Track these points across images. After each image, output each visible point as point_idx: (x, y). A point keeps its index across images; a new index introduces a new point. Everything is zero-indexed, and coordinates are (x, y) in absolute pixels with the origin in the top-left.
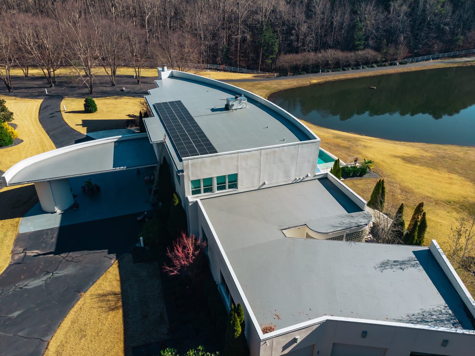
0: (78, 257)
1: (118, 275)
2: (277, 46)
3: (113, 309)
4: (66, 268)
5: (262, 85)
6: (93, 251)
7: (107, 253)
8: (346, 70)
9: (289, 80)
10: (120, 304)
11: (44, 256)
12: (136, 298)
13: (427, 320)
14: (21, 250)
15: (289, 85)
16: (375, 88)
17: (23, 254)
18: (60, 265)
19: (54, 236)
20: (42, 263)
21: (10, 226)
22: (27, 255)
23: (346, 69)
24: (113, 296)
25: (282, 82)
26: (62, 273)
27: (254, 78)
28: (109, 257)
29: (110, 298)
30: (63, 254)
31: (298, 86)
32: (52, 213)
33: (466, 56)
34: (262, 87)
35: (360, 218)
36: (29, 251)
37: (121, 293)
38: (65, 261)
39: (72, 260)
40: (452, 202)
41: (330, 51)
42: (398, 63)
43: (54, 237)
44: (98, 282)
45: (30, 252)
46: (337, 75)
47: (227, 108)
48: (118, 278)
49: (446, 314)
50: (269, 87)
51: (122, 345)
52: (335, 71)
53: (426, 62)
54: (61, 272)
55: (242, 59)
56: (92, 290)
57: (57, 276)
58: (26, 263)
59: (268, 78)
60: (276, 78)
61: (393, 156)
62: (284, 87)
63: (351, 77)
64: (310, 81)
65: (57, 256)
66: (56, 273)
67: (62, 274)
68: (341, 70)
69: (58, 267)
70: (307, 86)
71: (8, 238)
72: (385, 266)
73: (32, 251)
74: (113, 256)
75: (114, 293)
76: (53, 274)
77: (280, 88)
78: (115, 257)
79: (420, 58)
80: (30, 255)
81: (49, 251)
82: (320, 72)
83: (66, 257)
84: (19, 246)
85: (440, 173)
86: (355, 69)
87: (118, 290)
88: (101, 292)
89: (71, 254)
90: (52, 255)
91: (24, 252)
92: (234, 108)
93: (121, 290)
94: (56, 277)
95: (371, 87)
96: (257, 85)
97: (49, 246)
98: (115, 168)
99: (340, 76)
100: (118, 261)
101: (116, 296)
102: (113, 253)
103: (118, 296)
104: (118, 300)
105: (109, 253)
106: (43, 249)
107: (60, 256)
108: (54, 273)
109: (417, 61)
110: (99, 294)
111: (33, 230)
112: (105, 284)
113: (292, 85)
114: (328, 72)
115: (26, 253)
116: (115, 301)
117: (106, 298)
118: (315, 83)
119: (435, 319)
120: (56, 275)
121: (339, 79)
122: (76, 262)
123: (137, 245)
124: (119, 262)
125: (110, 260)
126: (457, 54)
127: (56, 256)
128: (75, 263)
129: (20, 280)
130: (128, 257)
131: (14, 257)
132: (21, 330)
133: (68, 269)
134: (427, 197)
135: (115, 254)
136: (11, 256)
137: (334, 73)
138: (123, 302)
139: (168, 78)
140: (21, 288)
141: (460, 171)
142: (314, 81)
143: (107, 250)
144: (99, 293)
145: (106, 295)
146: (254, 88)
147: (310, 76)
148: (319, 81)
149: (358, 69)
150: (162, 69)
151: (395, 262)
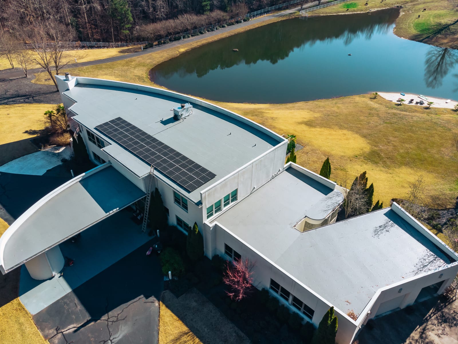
0: (120, 313)
1: (173, 315)
2: (130, 14)
4: (118, 329)
5: (136, 62)
6: (130, 302)
7: (144, 298)
8: (203, 34)
9: (158, 52)
10: (197, 340)
11: (85, 327)
12: (206, 329)
13: (426, 265)
14: (52, 332)
15: (162, 57)
16: (238, 50)
17: (60, 335)
18: (110, 329)
19: (76, 302)
20: (90, 335)
21: (15, 311)
22: (65, 334)
23: (203, 32)
24: (186, 336)
25: (153, 55)
26: (118, 337)
27: (122, 54)
28: (150, 301)
29: (184, 338)
30: (103, 317)
31: (170, 57)
32: (50, 279)
33: (287, 8)
34: (136, 64)
35: (335, 197)
36: (63, 328)
37: (190, 331)
38: (111, 323)
39: (117, 319)
40: (358, 156)
41: (186, 16)
42: (242, 21)
43: (77, 304)
44: (161, 329)
45: (66, 330)
46: (199, 40)
47: (176, 118)
48: (175, 317)
49: (431, 256)
50: (144, 63)
52: (195, 36)
53: (261, 17)
54: (117, 335)
55: (94, 31)
56: (163, 339)
57: (118, 341)
58: (73, 342)
59: (136, 52)
60: (143, 51)
61: (297, 123)
62: (158, 61)
63: (211, 40)
64: (178, 51)
65: (99, 321)
66: (113, 339)
67: (120, 337)
68: (199, 34)
69: (110, 332)
70: (178, 56)
71: (27, 325)
72: (377, 233)
73: (67, 327)
74: (152, 298)
75: (184, 333)
76: (111, 341)
77: (154, 62)
78: (155, 299)
79: (255, 13)
80: (68, 333)
81: (85, 321)
82: (181, 38)
83: (109, 318)
84: (46, 329)
85: (335, 131)
86: (210, 31)
87: (185, 329)
88: (172, 337)
89: (110, 313)
90: (92, 323)
91: (58, 332)
92: (183, 116)
93: (188, 328)
94: (116, 342)
95: (234, 50)
96: (131, 63)
97: (80, 315)
98: (108, 213)
99: (202, 41)
100: (162, 301)
101: (188, 335)
102: (150, 296)
103: (189, 334)
104: (194, 338)
105: (147, 297)
106: (77, 321)
107: (101, 320)
108: (111, 339)
109: (254, 16)
110: (173, 340)
111: (46, 306)
112: (168, 328)
113: (164, 58)
114: (189, 37)
115: (62, 332)
116: (191, 340)
117: (181, 341)
118: (183, 52)
119: (428, 262)
120: (116, 340)
121: (202, 44)
122: (123, 319)
123: (166, 279)
124: (164, 303)
125: (153, 304)
126: (281, 7)
127: (97, 322)
128: (122, 321)
130: (167, 294)
131: (53, 342)
133: (121, 329)
134: (342, 156)
135: (153, 296)
136: (48, 342)
137: (194, 37)
138: (198, 337)
139: (75, 86)
141: (346, 126)
142: (182, 50)
143: (142, 296)
144: (170, 339)
145: (179, 338)
146: (130, 67)
147: (175, 45)
148: (186, 49)
149: (213, 30)
150: (66, 78)
151: (380, 227)
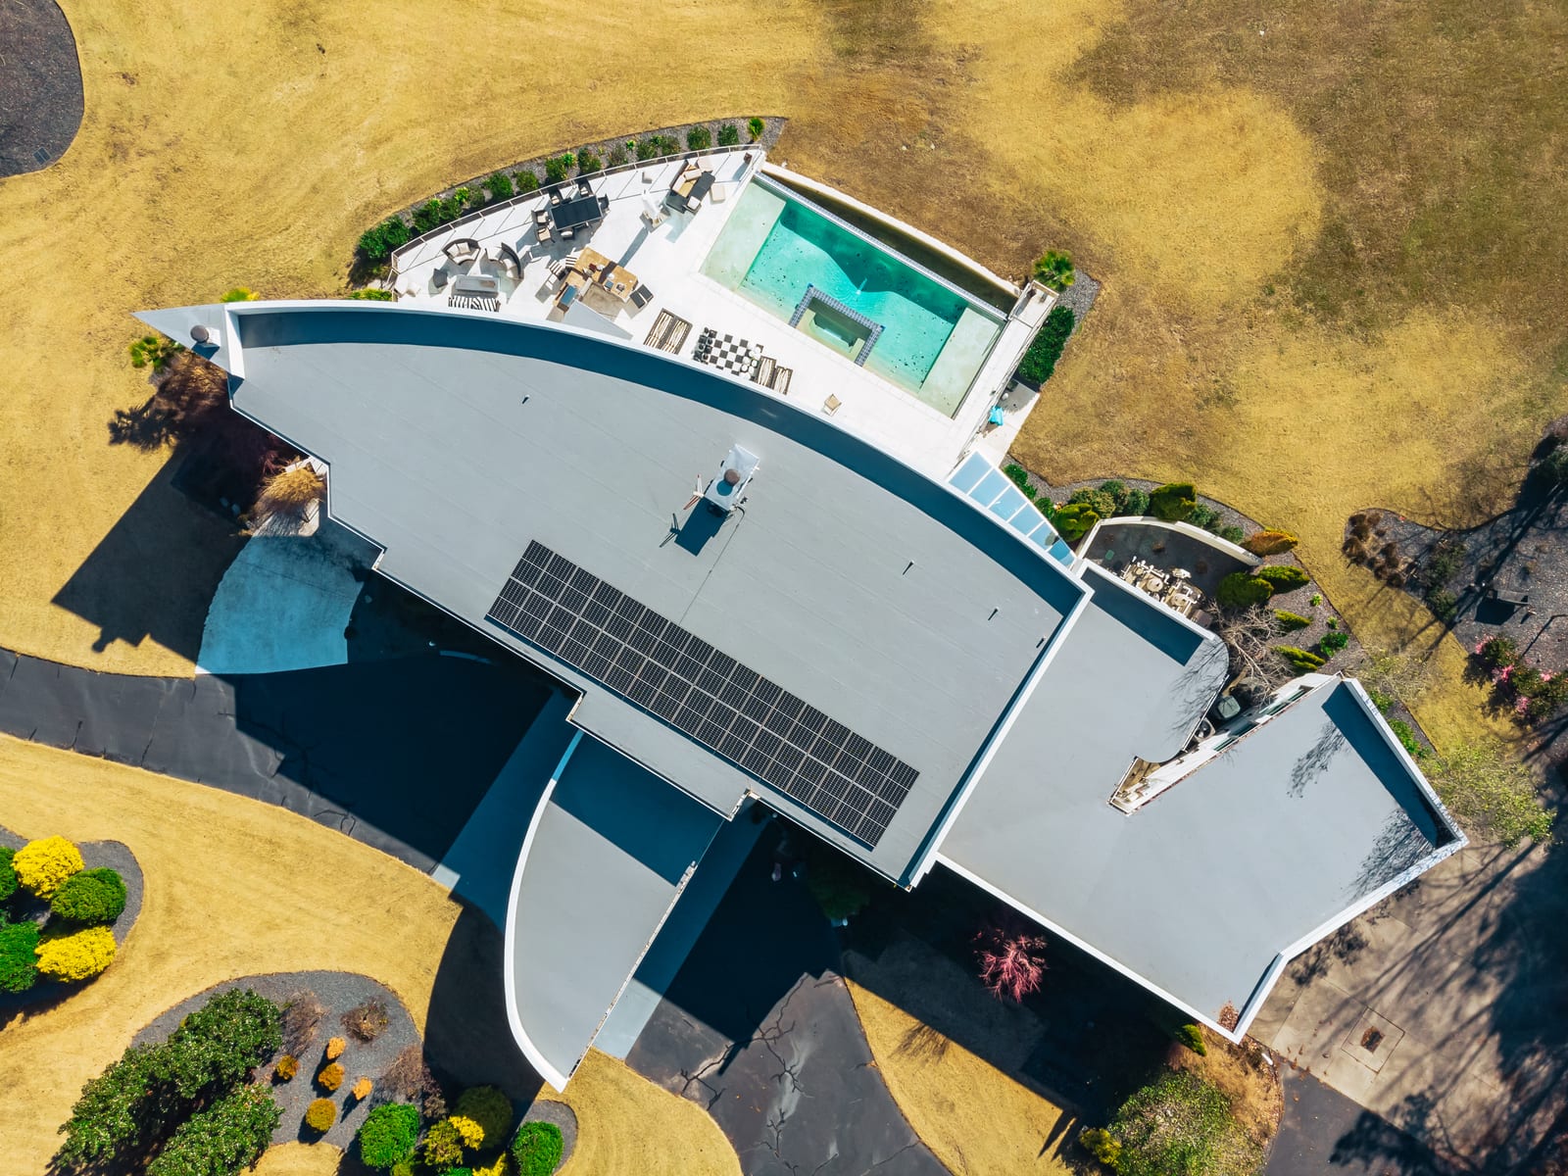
0: (779, 1020)
3: (941, 1051)
4: (791, 1049)
6: (789, 994)
7: (812, 979)
10: (941, 1038)
11: (735, 1060)
14: (679, 1079)
17: (695, 1082)
18: (776, 1053)
19: (684, 1017)
22: (703, 1079)
24: (919, 1036)
26: (799, 1061)
28: (826, 981)
29: (917, 1041)
30: (754, 1035)
36: (694, 1070)
37: (923, 1024)
38: (773, 1041)
39: (781, 1031)
43: (688, 1020)
44: (869, 1032)
45: (700, 1072)
48: (886, 1003)
51: (1007, 1079)
54: (795, 1061)
56: (879, 1050)
57: (800, 1069)
58: (724, 1089)
65: (750, 1044)
66: (792, 1067)
67: (802, 1062)
69: (779, 1058)
71: (627, 1080)
73: (700, 1066)
74: (827, 974)
75: (915, 1031)
76: (789, 1072)
78: (833, 974)
80: (708, 1076)
81: (728, 1048)
83: (765, 1035)
84: (665, 1077)
87: (913, 1023)
88: (895, 1045)
89: (763, 1024)
90: (743, 1051)
91: (689, 1078)
93: (919, 1019)
94: (800, 1071)
97: (710, 1041)
100: (848, 977)
101: (922, 1032)
102: (823, 971)
103: (924, 1029)
104: (933, 1035)
105: (817, 975)
106: (711, 1051)
107: (754, 1042)
108: (788, 1068)
112: (881, 1028)
115: (696, 1077)
116: (930, 1039)
117: (914, 1046)
120: (798, 1069)
122: (791, 1029)
124: (853, 979)
125: (833, 985)
127: (749, 1046)
128: (791, 1031)
129: (763, 1116)
130: (854, 958)
131: (692, 1095)
132: (871, 1157)
133: (795, 1048)
135: (827, 970)
136: (683, 1097)
138: (939, 1031)
140: (782, 1122)
143: (806, 975)
144: (893, 1047)
145: (909, 1042)
